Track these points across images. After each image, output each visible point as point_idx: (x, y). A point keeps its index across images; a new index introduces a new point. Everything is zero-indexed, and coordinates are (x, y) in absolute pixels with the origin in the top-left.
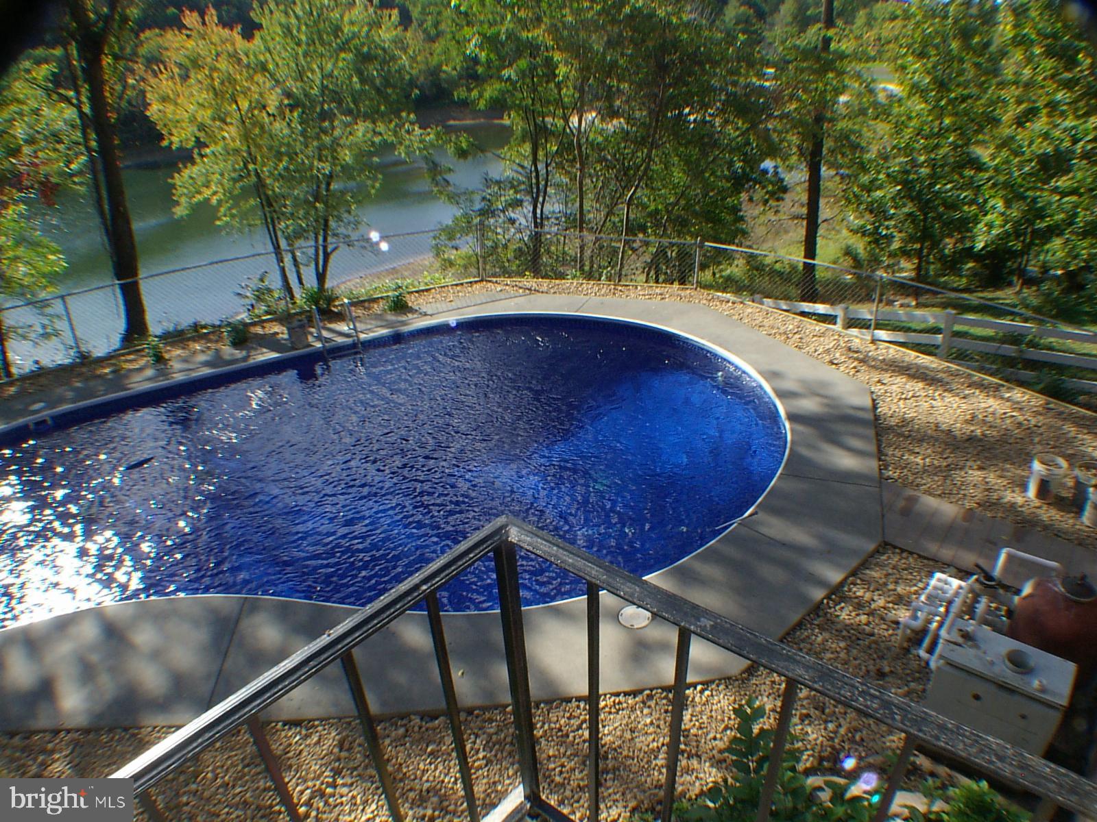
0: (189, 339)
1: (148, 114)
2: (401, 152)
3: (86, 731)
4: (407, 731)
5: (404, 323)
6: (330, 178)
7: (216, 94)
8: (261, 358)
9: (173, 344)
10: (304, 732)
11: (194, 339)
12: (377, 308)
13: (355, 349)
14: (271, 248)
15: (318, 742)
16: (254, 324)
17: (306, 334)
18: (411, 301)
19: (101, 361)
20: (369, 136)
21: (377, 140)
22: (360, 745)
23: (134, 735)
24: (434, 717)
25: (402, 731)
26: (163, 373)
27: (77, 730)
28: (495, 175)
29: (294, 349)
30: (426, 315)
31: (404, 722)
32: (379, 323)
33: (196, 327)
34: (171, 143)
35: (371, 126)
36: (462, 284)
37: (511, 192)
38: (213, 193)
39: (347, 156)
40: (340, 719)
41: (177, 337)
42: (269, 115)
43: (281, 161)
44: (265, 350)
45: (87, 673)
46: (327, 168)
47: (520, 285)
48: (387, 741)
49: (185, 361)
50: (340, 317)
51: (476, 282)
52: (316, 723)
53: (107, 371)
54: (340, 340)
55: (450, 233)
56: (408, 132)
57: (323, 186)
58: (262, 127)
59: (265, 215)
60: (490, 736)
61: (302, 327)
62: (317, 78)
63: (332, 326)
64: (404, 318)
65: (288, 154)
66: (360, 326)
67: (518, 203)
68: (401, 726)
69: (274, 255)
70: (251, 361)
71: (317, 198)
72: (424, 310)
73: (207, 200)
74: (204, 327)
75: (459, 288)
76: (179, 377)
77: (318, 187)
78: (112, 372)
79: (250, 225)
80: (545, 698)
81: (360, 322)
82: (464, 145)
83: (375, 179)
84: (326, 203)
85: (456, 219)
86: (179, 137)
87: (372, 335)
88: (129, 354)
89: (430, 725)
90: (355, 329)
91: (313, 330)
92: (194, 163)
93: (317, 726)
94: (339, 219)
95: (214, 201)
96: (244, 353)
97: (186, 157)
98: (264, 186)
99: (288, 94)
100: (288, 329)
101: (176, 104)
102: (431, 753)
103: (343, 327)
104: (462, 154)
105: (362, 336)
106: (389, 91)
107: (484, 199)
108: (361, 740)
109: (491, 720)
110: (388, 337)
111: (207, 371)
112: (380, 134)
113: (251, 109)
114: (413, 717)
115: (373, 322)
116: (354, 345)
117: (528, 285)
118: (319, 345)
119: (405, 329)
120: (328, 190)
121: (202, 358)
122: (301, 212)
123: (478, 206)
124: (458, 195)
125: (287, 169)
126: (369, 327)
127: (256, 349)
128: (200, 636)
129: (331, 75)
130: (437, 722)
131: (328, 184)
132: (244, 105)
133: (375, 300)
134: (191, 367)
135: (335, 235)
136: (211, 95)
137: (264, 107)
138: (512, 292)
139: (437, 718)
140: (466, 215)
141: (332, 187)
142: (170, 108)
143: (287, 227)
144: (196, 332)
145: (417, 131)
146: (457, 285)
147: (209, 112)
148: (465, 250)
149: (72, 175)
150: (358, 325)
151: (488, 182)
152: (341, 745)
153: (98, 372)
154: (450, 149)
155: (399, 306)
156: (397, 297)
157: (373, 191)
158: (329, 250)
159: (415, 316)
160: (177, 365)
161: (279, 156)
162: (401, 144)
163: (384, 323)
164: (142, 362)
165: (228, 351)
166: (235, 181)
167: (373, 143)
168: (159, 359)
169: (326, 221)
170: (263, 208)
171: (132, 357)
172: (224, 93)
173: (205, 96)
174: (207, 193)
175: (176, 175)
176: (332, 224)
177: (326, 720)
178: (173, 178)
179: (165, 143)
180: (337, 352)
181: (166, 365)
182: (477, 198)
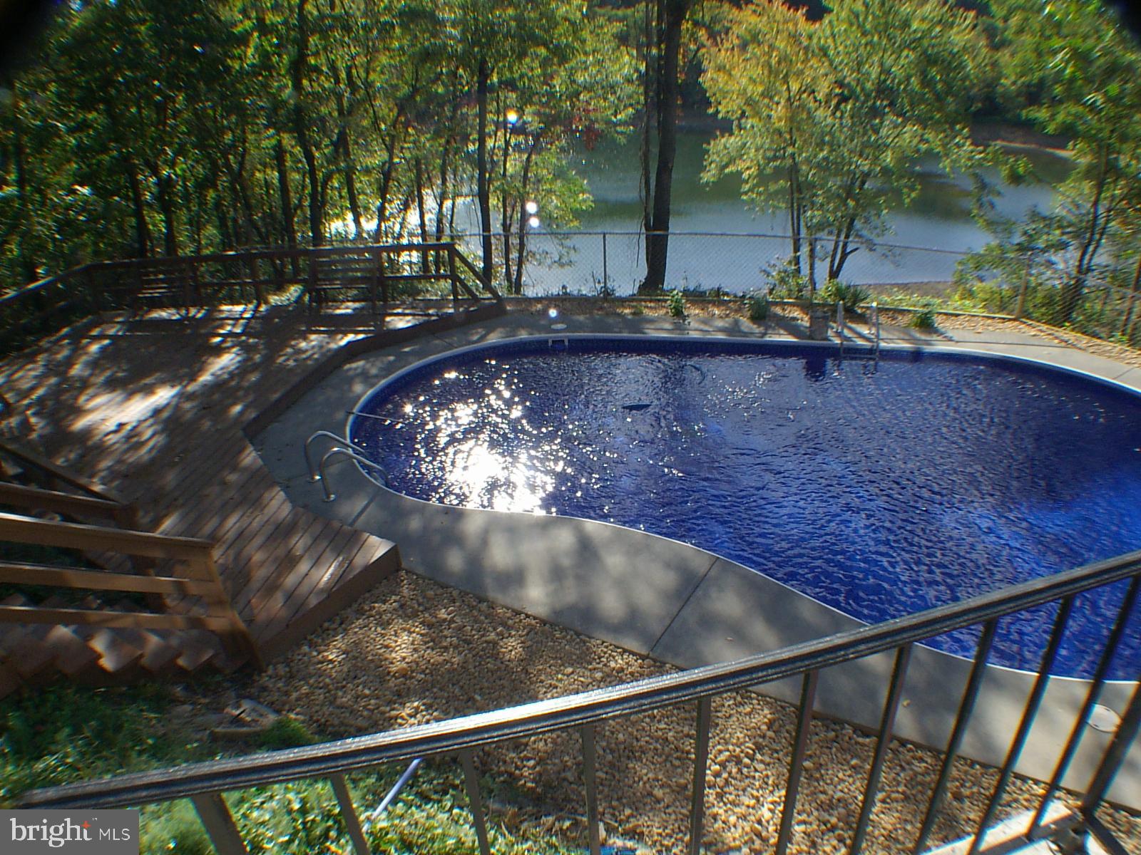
0: (709, 302)
1: (700, 80)
2: (945, 165)
3: (543, 622)
4: (837, 736)
5: (928, 343)
6: (866, 176)
7: (770, 72)
8: (777, 338)
9: (694, 303)
10: (739, 698)
11: (713, 303)
12: (903, 320)
13: (873, 354)
14: (790, 233)
15: (749, 714)
16: (776, 304)
17: (828, 327)
18: (938, 321)
19: (623, 301)
20: (915, 141)
21: (924, 147)
22: (788, 732)
23: (584, 642)
24: (866, 734)
25: (832, 734)
26: (679, 328)
27: (535, 618)
28: (1044, 210)
29: (811, 338)
30: (950, 340)
31: (837, 727)
32: (902, 336)
33: (718, 292)
34: (717, 112)
35: (920, 132)
36: (994, 318)
37: (1058, 232)
38: (747, 167)
39: (888, 158)
40: (776, 700)
41: (697, 297)
42: (816, 101)
43: (822, 150)
44: (782, 332)
45: (556, 574)
46: (865, 165)
47: (1057, 334)
48: (815, 738)
49: (705, 322)
50: (862, 319)
51: (1010, 320)
52: (753, 695)
53: (627, 311)
54: (860, 342)
55: (979, 263)
56: (958, 145)
57: (858, 183)
58: (809, 113)
59: (792, 199)
60: (916, 774)
61: (826, 319)
62: (874, 72)
63: (853, 326)
64: (928, 338)
65: (831, 144)
66: (883, 334)
67: (1063, 246)
68: (833, 730)
69: (792, 242)
70: (767, 338)
71: (849, 194)
72: (950, 334)
73: (740, 173)
74: (727, 294)
75: (989, 321)
76: (694, 335)
77: (853, 183)
78: (632, 314)
79: (774, 207)
80: (982, 760)
81: (883, 329)
82: (1021, 170)
83: (912, 189)
84: (857, 201)
85: (990, 250)
86: (727, 108)
87: (892, 345)
88: (651, 301)
89: (860, 740)
90: (877, 336)
91: (834, 325)
92: (731, 134)
93: (752, 699)
94: (867, 221)
95: (745, 176)
96: (762, 329)
97: (726, 127)
98: (798, 171)
99: (840, 84)
100: (811, 318)
101: (730, 75)
102: (853, 767)
103: (865, 330)
104: (1016, 179)
105: (883, 345)
106: (950, 99)
107: (1025, 233)
108: (791, 727)
109: (921, 760)
110: (907, 352)
111: (721, 336)
112: (927, 141)
113: (800, 92)
114: (847, 726)
115: (897, 333)
116: (871, 351)
117: (1066, 337)
118: (837, 341)
119: (928, 349)
120: (861, 188)
121: (720, 324)
122: (831, 206)
123: (1018, 239)
124: (998, 223)
125: (825, 159)
126: (891, 337)
127: (774, 329)
128: (667, 579)
129: (889, 72)
130: (868, 740)
131: (863, 183)
132: (795, 87)
133: (902, 312)
134: (706, 328)
135: (857, 236)
136: (766, 72)
137: (813, 92)
138: (1047, 339)
139: (867, 736)
140: (1000, 246)
141: (866, 186)
142: (722, 78)
143: (813, 217)
144: (716, 297)
145: (968, 147)
146: (989, 318)
147: (760, 89)
148: (990, 284)
149: (615, 125)
150: (881, 332)
151: (1035, 216)
152: (770, 725)
153: (619, 311)
154: (1004, 171)
155: (925, 323)
156: (926, 314)
157: (907, 201)
158: (848, 250)
159: (939, 338)
160: (694, 324)
161: (821, 145)
162: (947, 155)
163: (907, 337)
164: (663, 312)
165: (746, 324)
166: (770, 160)
167: (918, 151)
168: (678, 313)
169: (852, 221)
170: (792, 193)
171: (652, 305)
172: (779, 72)
173: (758, 72)
174: (741, 165)
175: (712, 143)
176: (858, 224)
177: (766, 696)
178: (709, 144)
179: (711, 111)
180: (852, 353)
181: (684, 320)
182: (1018, 231)
